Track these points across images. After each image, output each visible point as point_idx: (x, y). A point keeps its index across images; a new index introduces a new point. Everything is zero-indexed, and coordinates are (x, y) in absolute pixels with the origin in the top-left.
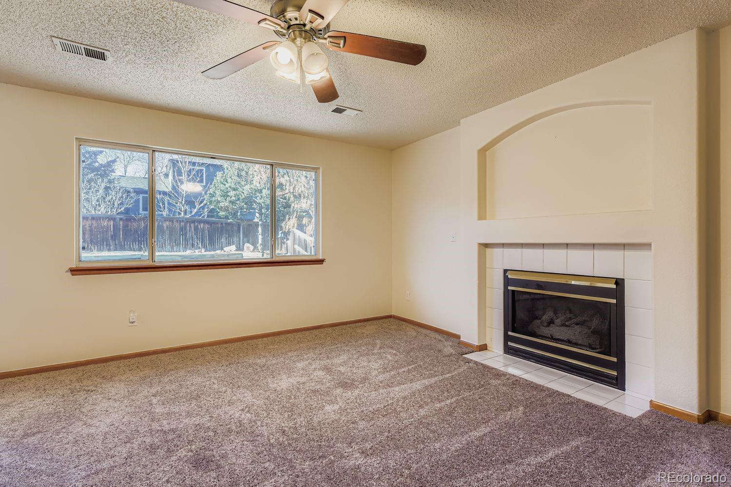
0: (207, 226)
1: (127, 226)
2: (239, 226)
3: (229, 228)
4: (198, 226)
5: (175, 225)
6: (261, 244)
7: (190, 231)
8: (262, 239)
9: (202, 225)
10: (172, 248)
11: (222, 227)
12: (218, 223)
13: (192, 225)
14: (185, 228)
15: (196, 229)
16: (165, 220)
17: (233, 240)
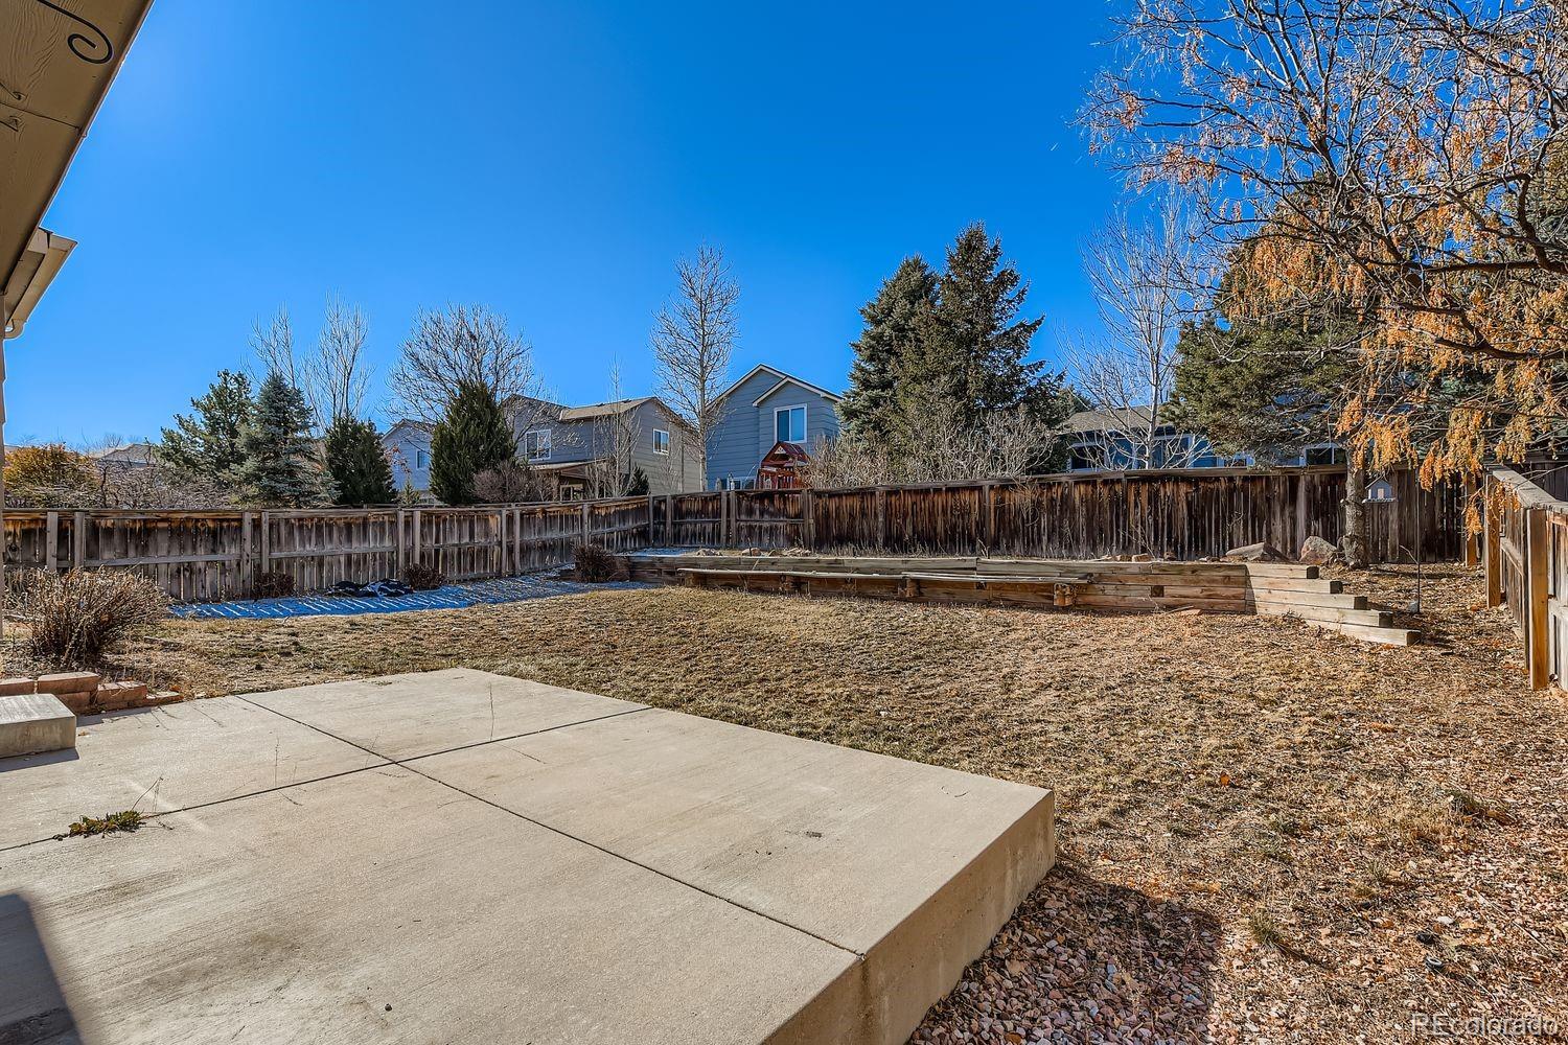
0: (1183, 488)
1: (1003, 500)
2: (1294, 482)
3: (1255, 490)
4: (1158, 490)
5: (1100, 494)
6: (1352, 539)
7: (1136, 506)
8: (1358, 518)
9: (1169, 488)
10: (1094, 549)
11: (1231, 492)
12: (1217, 479)
13: (1144, 490)
14: (1125, 500)
15: (1154, 498)
16: (1076, 483)
17: (1268, 526)
